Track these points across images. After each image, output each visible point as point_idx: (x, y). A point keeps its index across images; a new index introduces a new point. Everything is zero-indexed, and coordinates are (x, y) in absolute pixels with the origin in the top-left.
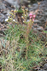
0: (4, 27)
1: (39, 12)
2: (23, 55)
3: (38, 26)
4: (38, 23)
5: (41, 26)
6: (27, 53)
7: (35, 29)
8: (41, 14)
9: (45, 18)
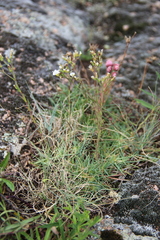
0: (50, 88)
1: (127, 60)
2: (90, 149)
3: (123, 88)
4: (124, 83)
5: (130, 89)
6: (97, 146)
7: (118, 95)
8: (131, 64)
9: (138, 73)
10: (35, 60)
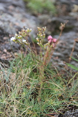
0: (10, 56)
1: (62, 44)
3: (59, 60)
4: (59, 57)
5: (63, 60)
7: (55, 63)
8: (64, 46)
9: (69, 51)
10: (2, 39)
